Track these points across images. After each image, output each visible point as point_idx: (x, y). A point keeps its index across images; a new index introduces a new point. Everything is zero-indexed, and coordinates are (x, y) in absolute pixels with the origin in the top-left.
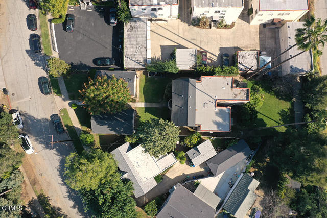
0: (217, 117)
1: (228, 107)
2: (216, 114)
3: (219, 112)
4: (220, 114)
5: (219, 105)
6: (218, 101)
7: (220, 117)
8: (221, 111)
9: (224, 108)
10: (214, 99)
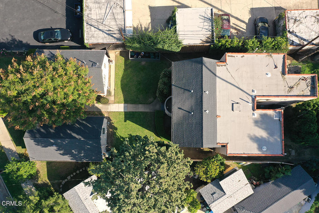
0: (257, 128)
1: (278, 110)
2: (256, 122)
3: (260, 119)
4: (262, 122)
5: (260, 106)
6: (257, 98)
7: (263, 129)
8: (263, 116)
9: (270, 112)
10: (251, 96)
